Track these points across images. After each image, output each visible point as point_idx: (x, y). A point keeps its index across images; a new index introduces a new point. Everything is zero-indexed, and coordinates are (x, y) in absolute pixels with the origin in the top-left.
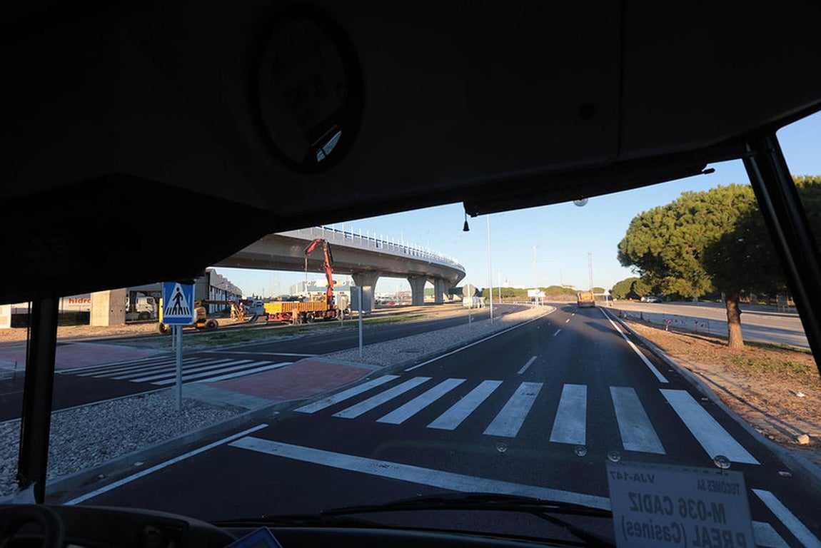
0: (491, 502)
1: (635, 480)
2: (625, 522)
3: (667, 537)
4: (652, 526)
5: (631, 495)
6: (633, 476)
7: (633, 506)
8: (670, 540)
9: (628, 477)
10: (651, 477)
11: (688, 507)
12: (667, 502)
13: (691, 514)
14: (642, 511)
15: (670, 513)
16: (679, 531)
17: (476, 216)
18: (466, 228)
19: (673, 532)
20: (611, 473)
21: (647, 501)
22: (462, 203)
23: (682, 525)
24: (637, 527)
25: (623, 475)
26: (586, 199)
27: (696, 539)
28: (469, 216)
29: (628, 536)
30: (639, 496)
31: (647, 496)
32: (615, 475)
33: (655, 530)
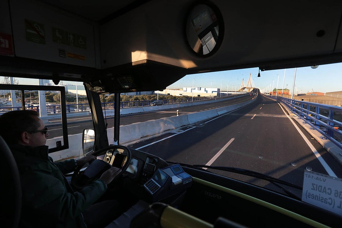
0: (253, 174)
2: (308, 192)
3: (326, 202)
4: (320, 197)
5: (313, 184)
6: (316, 178)
7: (313, 188)
8: (327, 203)
9: (313, 178)
10: (324, 180)
11: (339, 194)
12: (330, 190)
13: (339, 197)
14: (316, 190)
15: (330, 194)
16: (332, 201)
17: (263, 71)
18: (259, 76)
19: (330, 201)
20: (306, 175)
21: (320, 188)
23: (334, 199)
24: (313, 195)
25: (311, 177)
26: (317, 66)
27: (339, 206)
28: (260, 70)
29: (307, 197)
30: (317, 185)
31: (320, 186)
32: (308, 176)
33: (320, 198)
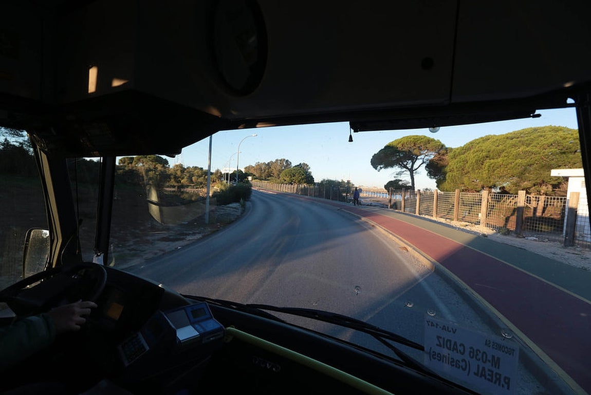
0: (348, 322)
1: (443, 329)
2: (432, 351)
3: (458, 366)
4: (449, 357)
5: (439, 337)
6: (442, 327)
7: (438, 343)
8: (459, 368)
9: (438, 327)
10: (454, 330)
11: (475, 353)
12: (462, 347)
13: (476, 358)
14: (444, 347)
15: (463, 354)
16: (466, 366)
17: (357, 132)
18: (351, 140)
19: (463, 364)
20: (428, 321)
21: (449, 343)
22: (348, 122)
23: (469, 362)
24: (439, 356)
25: (435, 325)
26: (438, 128)
28: (352, 130)
29: (432, 358)
30: (444, 339)
31: (448, 340)
32: (430, 324)
33: (450, 360)
